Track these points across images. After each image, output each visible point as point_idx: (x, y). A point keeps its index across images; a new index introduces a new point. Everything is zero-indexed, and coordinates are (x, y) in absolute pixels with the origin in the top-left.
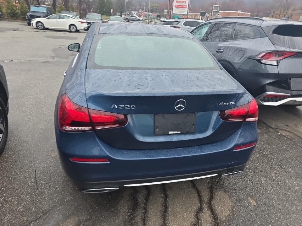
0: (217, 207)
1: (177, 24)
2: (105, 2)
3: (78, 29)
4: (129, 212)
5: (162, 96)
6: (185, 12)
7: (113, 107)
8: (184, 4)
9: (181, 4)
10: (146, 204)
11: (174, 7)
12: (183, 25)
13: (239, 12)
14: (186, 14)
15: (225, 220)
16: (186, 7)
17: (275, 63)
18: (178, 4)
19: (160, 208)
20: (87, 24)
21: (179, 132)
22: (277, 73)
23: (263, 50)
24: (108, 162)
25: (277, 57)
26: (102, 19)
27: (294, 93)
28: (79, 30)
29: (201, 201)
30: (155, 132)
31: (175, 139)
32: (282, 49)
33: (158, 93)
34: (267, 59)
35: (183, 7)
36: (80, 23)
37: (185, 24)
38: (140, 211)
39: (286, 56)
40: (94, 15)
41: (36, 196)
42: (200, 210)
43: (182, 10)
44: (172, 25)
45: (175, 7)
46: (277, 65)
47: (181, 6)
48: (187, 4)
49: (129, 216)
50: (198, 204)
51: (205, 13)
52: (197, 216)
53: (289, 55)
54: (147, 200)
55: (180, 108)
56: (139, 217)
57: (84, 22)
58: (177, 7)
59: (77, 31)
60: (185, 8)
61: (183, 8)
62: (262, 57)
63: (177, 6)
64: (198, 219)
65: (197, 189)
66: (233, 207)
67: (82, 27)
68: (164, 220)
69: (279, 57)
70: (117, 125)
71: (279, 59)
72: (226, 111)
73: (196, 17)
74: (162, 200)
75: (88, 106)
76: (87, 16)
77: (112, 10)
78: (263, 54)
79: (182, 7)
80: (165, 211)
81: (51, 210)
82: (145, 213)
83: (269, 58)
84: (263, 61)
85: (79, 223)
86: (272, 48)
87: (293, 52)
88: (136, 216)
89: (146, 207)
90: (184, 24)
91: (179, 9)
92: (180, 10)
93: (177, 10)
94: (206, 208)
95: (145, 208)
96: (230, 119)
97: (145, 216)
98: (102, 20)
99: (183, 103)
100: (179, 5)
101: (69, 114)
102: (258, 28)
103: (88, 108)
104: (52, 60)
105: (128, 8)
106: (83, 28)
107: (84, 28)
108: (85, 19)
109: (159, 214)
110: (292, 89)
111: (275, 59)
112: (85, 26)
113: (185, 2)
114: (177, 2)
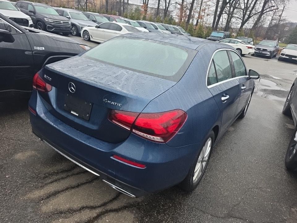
4: (58, 171)
20: (256, 50)
21: (77, 115)
28: (245, 54)
36: (247, 48)
38: (62, 175)
40: (269, 42)
49: (54, 172)
50: (98, 204)
68: (63, 191)
82: (63, 178)
97: (59, 179)
112: (252, 51)
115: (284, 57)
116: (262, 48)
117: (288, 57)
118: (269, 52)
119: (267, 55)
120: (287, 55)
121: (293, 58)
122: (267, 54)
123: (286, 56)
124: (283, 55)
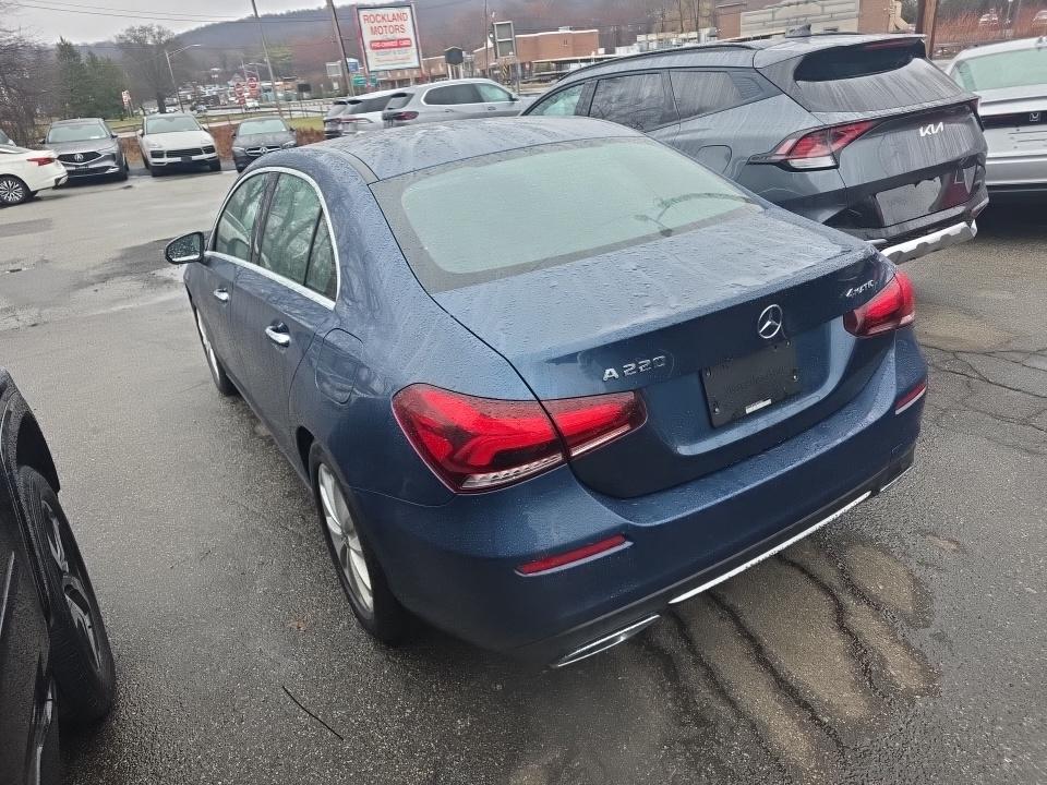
0: (876, 588)
1: (405, 104)
2: (85, 72)
3: (33, 188)
4: (666, 688)
5: (728, 308)
6: (410, 59)
7: (606, 376)
8: (399, 35)
9: (390, 36)
10: (692, 650)
11: (368, 51)
12: (422, 101)
13: (562, 31)
14: (416, 64)
15: (915, 612)
16: (407, 43)
17: (829, 162)
18: (379, 37)
19: (739, 647)
20: (64, 165)
21: (768, 402)
22: (841, 186)
23: (784, 133)
24: (628, 544)
25: (829, 143)
26: (114, 134)
27: (894, 231)
28: (36, 192)
29: (827, 590)
30: (713, 418)
31: (761, 424)
32: (837, 118)
33: (718, 303)
34: (804, 155)
35: (400, 44)
36: (36, 164)
37: (432, 98)
38: (693, 676)
39: (849, 136)
40: (79, 127)
41: (352, 758)
42: (840, 611)
44: (386, 111)
45: (374, 48)
46: (836, 167)
47: (391, 44)
48: (409, 33)
49: (674, 700)
50: (825, 599)
51: (460, 52)
52: (843, 627)
53: (857, 132)
54: (689, 640)
55: (770, 330)
56: (704, 693)
57: (49, 160)
58: (379, 46)
59: (30, 197)
60: (405, 46)
61: (399, 46)
62: (790, 152)
63: (377, 45)
64: (851, 634)
65: (793, 564)
66: (910, 574)
67: (48, 178)
68: (774, 672)
69: (834, 142)
70: (626, 428)
71: (835, 147)
72: (856, 312)
73: (433, 71)
74: (727, 626)
75: (535, 396)
76: (51, 135)
77: (126, 97)
78: (790, 143)
79: (395, 43)
80: (759, 649)
81: (436, 776)
82: (710, 673)
83: (806, 153)
84: (796, 163)
85: (553, 774)
86: (809, 122)
87: (866, 121)
88: (693, 692)
89: (701, 659)
90: (429, 100)
91: (387, 53)
92: (391, 56)
93: (380, 57)
94: (849, 601)
95: (699, 662)
96: (873, 331)
97: (716, 683)
98: (113, 137)
99: (775, 315)
100: (385, 38)
101: (479, 435)
102: (747, 74)
103: (538, 399)
104: (13, 323)
105: (185, 79)
106: (49, 182)
107: (58, 180)
108: (46, 146)
109: (747, 663)
110: (888, 220)
111: (827, 152)
112: (59, 171)
113: (402, 29)
114: (374, 31)
115: (166, 160)
116: (78, 151)
117: (178, 159)
118: (107, 158)
119: (111, 171)
120: (171, 154)
121: (195, 158)
122: (108, 168)
123: (168, 156)
124: (156, 154)
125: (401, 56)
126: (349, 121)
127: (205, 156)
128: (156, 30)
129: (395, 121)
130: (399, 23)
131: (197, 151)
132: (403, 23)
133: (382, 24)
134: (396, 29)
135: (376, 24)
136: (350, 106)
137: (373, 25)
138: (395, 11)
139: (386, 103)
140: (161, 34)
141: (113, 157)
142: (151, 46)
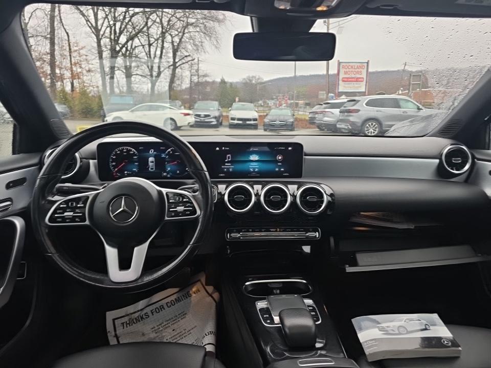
1: (354, 105)
3: (179, 125)
6: (362, 87)
8: (358, 76)
9: (353, 76)
11: (341, 82)
12: (365, 106)
14: (364, 90)
16: (362, 80)
18: (347, 76)
20: (195, 118)
35: (357, 80)
36: (183, 115)
37: (370, 104)
43: (356, 84)
44: (342, 108)
45: (343, 81)
47: (353, 80)
48: (364, 76)
57: (189, 114)
60: (360, 81)
63: (346, 80)
76: (196, 106)
77: (237, 99)
79: (355, 80)
90: (367, 104)
91: (350, 84)
92: (352, 85)
93: (346, 86)
98: (219, 110)
100: (350, 77)
106: (186, 123)
107: (189, 123)
112: (192, 120)
113: (360, 73)
114: (346, 73)
115: (236, 122)
117: (241, 122)
118: (213, 118)
120: (239, 119)
121: (248, 122)
122: (212, 122)
123: (237, 120)
124: (233, 119)
125: (357, 86)
126: (322, 112)
127: (252, 122)
128: (257, 77)
129: (346, 114)
130: (359, 70)
131: (249, 120)
132: (362, 70)
133: (351, 70)
134: (357, 73)
135: (348, 70)
136: (324, 106)
137: (346, 70)
138: (359, 64)
139: (343, 105)
140: (258, 79)
141: (215, 118)
142: (254, 84)
